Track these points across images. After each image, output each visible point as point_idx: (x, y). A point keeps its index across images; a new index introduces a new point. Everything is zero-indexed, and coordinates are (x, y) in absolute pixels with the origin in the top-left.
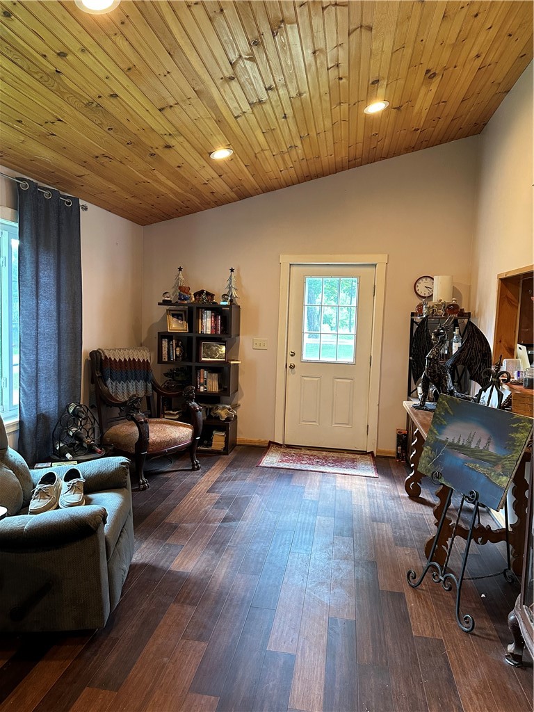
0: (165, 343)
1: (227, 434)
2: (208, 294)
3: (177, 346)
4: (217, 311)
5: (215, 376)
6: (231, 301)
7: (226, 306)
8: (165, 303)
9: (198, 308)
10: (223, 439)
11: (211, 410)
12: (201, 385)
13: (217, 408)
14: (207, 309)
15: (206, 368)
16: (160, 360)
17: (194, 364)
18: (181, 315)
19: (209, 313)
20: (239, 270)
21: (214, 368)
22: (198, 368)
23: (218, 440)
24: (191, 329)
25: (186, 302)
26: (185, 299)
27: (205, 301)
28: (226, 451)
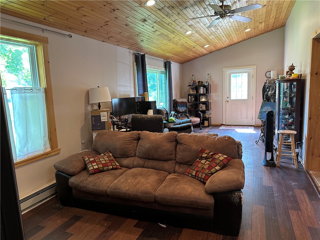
0: (190, 97)
1: (209, 121)
2: (201, 82)
3: (193, 97)
4: (204, 86)
5: (204, 105)
6: (208, 83)
7: (207, 85)
8: (189, 86)
9: (199, 86)
10: (208, 123)
11: (203, 115)
12: (200, 108)
13: (205, 115)
14: (201, 86)
15: (202, 103)
16: (189, 102)
17: (198, 102)
18: (194, 89)
19: (202, 87)
20: (210, 74)
21: (204, 103)
22: (200, 103)
23: (206, 123)
24: (197, 92)
25: (195, 85)
26: (195, 84)
27: (201, 84)
28: (208, 126)
